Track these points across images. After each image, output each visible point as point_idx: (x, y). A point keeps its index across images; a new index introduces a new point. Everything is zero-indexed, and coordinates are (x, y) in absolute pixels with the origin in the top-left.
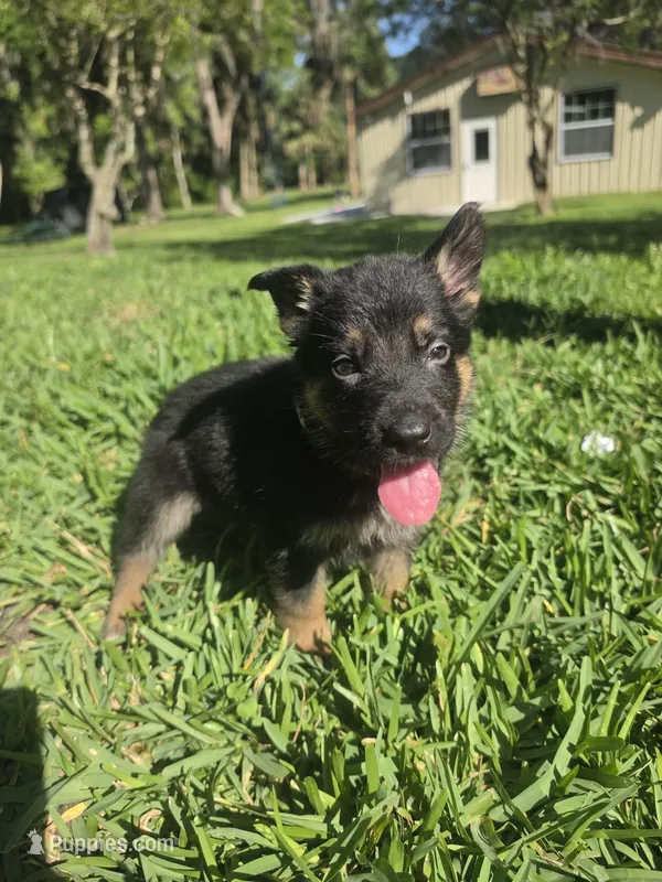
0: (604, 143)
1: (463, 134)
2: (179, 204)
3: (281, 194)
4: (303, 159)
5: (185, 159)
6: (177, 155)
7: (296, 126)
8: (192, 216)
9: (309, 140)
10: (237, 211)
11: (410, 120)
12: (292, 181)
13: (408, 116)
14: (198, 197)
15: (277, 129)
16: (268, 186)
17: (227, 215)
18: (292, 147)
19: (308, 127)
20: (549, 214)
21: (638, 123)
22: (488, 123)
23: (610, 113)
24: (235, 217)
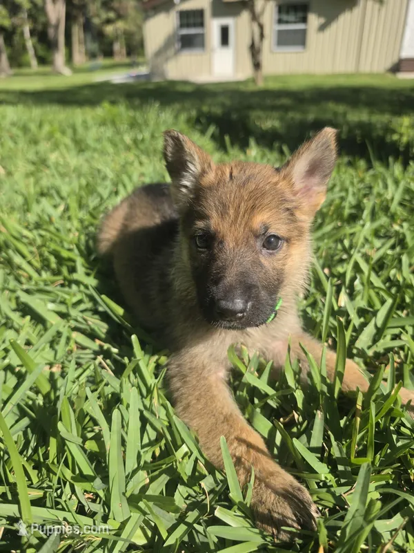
0: (300, 39)
1: (213, 26)
2: (28, 65)
3: (101, 61)
4: (117, 38)
5: (32, 33)
6: (27, 29)
7: (112, 15)
8: (37, 74)
9: (120, 25)
10: (66, 71)
11: (178, 15)
12: (109, 53)
13: (177, 12)
14: (42, 61)
15: (98, 16)
16: (92, 56)
17: (59, 74)
18: (109, 29)
19: (120, 16)
20: (261, 85)
21: (322, 28)
22: (228, 21)
23: (304, 20)
24: (64, 75)
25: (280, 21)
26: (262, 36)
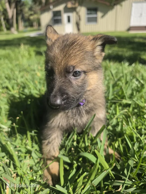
0: (95, 20)
1: (65, 17)
2: (2, 30)
3: (29, 29)
4: (34, 21)
6: (2, 18)
7: (32, 13)
9: (36, 16)
11: (53, 13)
12: (31, 25)
14: (8, 29)
16: (26, 27)
17: (13, 33)
18: (32, 18)
19: (35, 13)
22: (70, 14)
23: (96, 13)
24: (14, 34)
25: (88, 14)
26: (80, 19)
